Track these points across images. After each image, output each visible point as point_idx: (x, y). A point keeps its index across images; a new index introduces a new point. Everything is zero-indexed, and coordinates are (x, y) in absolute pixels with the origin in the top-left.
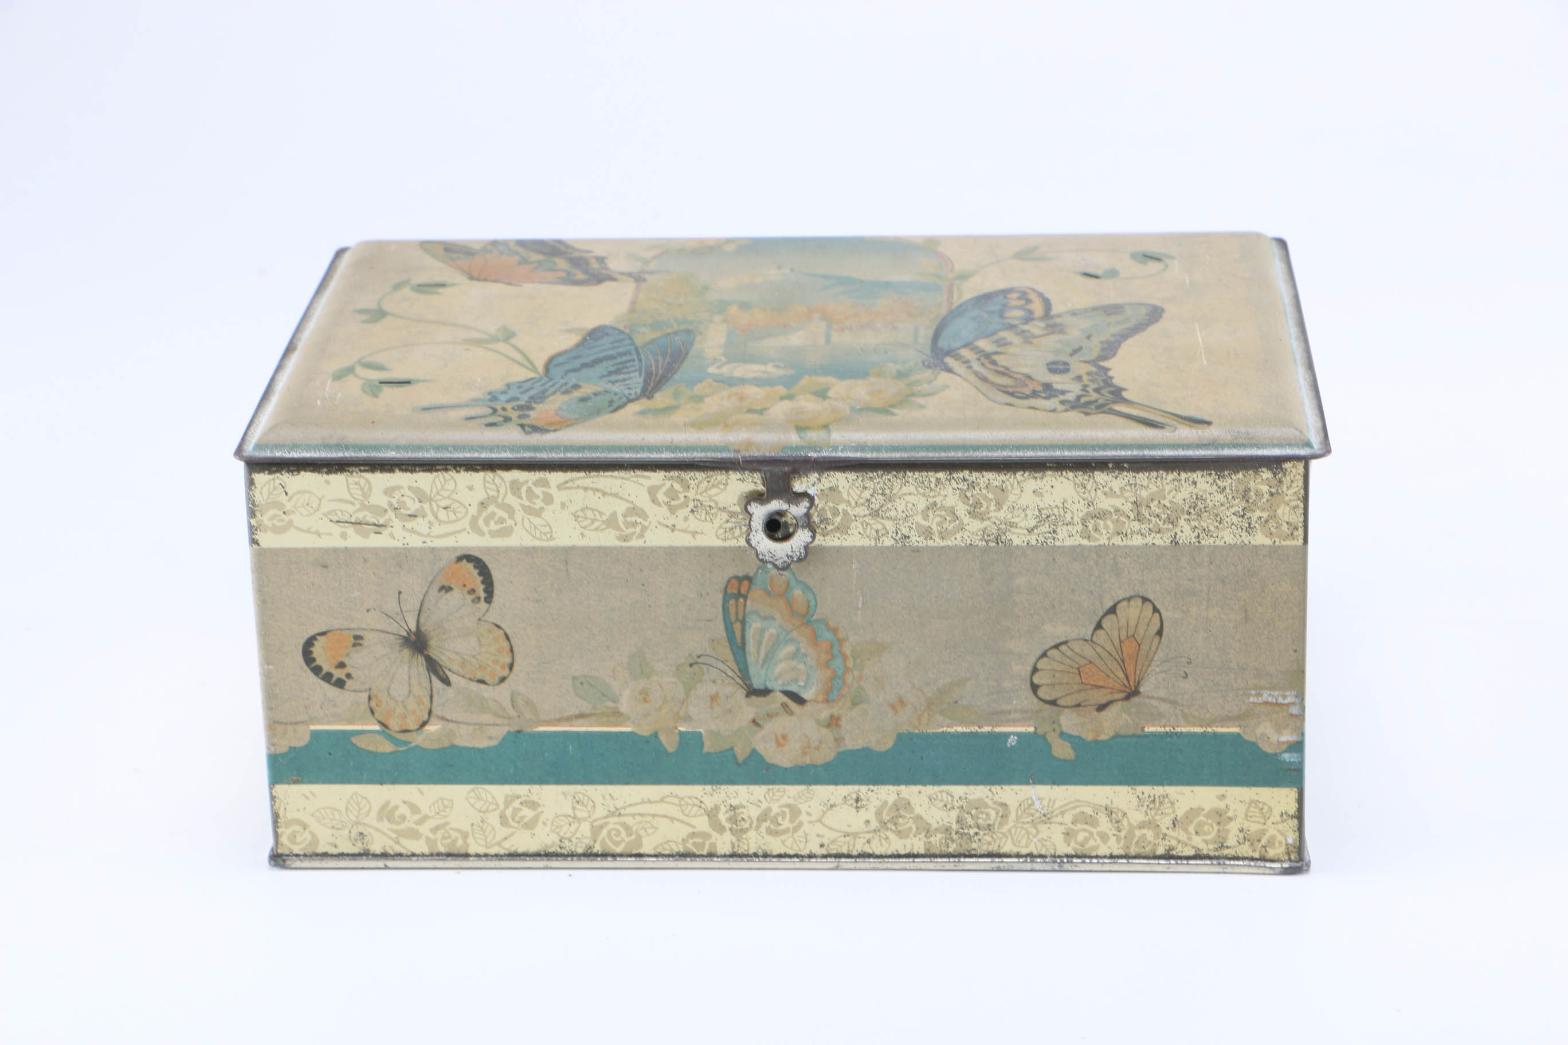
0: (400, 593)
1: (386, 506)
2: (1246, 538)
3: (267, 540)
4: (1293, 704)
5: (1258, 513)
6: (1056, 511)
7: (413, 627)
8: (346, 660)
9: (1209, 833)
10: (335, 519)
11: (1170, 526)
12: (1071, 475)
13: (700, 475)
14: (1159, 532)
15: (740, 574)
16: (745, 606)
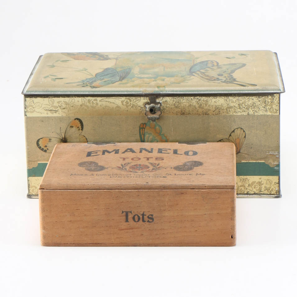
0: (61, 128)
1: (58, 106)
2: (265, 113)
3: (29, 115)
4: (277, 155)
5: (268, 107)
6: (220, 106)
7: (64, 137)
8: (47, 145)
9: (257, 188)
10: (45, 109)
11: (247, 110)
12: (223, 97)
13: (134, 98)
14: (244, 112)
15: (144, 123)
16: (144, 131)
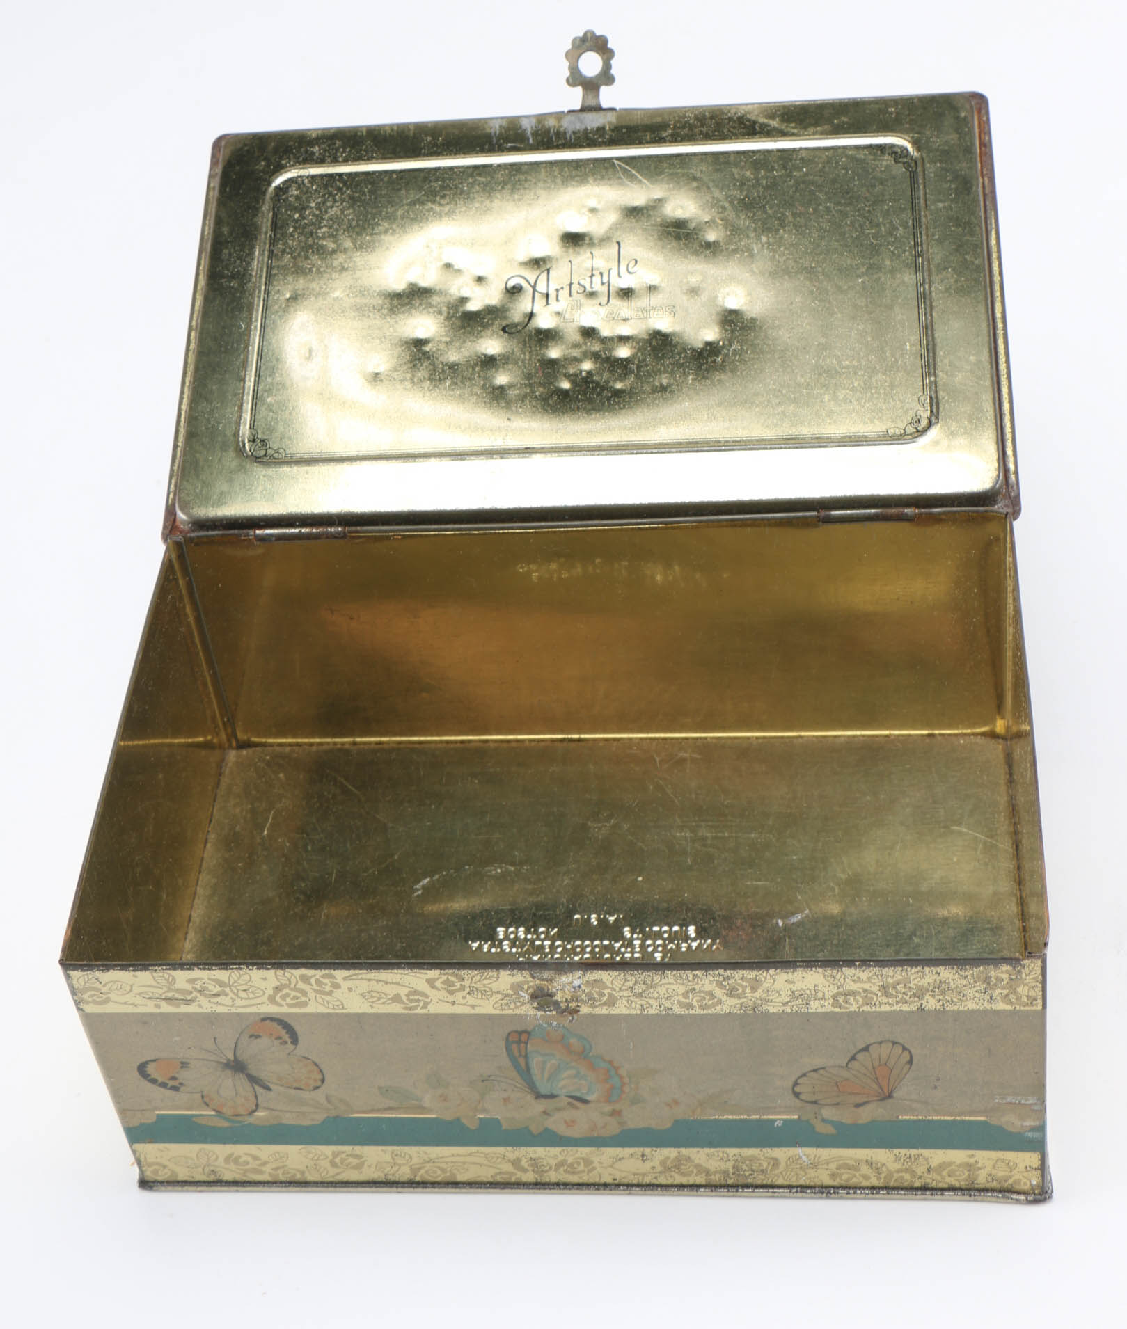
0: (215, 1039)
1: (191, 989)
2: (987, 1006)
3: (90, 1009)
4: (1035, 1104)
5: (998, 991)
6: (808, 992)
7: (231, 1057)
8: (177, 1076)
9: (960, 1175)
10: (147, 996)
11: (916, 999)
12: (820, 970)
13: (472, 972)
14: (906, 1002)
15: (519, 1030)
16: (526, 1048)
